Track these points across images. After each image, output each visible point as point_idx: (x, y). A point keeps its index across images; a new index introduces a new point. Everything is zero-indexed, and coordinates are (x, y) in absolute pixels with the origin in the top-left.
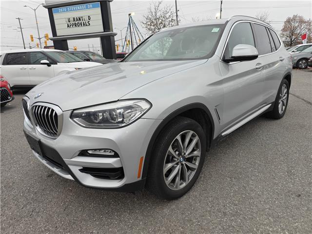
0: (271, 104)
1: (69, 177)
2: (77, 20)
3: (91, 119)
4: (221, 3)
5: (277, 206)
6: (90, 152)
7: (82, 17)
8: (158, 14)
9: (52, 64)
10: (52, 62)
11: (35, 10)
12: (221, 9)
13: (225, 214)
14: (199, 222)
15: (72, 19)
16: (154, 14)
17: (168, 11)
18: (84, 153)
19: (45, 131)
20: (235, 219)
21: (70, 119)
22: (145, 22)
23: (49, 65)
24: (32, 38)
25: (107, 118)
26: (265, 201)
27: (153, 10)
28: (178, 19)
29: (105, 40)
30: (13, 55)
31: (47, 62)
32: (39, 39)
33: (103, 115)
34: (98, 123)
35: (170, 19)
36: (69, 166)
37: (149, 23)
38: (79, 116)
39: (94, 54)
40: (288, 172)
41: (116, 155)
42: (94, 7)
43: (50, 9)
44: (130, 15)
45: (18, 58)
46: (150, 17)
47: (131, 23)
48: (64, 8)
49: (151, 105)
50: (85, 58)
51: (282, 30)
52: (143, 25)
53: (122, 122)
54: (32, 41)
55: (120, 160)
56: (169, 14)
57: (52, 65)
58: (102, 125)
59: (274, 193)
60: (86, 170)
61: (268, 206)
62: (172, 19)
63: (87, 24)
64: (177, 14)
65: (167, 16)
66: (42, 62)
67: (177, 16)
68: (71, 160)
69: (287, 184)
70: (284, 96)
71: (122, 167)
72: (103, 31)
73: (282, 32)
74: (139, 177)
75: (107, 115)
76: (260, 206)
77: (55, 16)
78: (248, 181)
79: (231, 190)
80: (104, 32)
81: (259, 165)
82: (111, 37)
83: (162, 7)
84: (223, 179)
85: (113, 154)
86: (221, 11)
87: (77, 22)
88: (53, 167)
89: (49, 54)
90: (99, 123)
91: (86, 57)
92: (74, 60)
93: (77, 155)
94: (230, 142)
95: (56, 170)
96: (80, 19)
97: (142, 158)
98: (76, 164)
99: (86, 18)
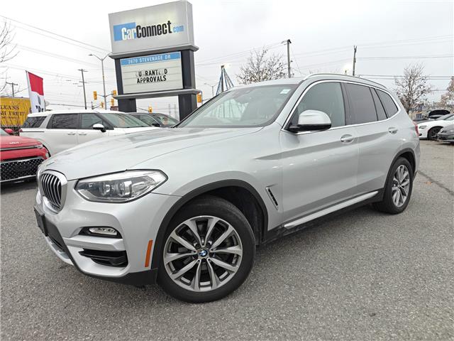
0: (377, 192)
1: (69, 261)
2: (150, 74)
3: (98, 191)
4: (355, 51)
5: (336, 326)
6: (92, 230)
7: (157, 71)
8: (262, 67)
9: (108, 129)
10: (108, 126)
11: (102, 60)
12: (355, 59)
13: (262, 328)
14: (223, 335)
15: (143, 73)
16: (255, 65)
17: (275, 62)
18: (85, 231)
19: (53, 205)
20: (272, 336)
21: (74, 190)
22: (243, 77)
23: (103, 130)
24: (95, 95)
25: (116, 191)
26: (322, 318)
27: (255, 61)
28: (291, 73)
29: (184, 100)
30: (63, 117)
31: (102, 126)
32: (105, 96)
33: (111, 187)
34: (105, 196)
35: (278, 73)
36: (68, 247)
37: (249, 78)
38: (85, 187)
39: (166, 117)
40: (372, 284)
41: (119, 236)
42: (172, 58)
43: (118, 59)
44: (222, 67)
45: (69, 120)
46: (250, 69)
47: (224, 77)
48: (136, 59)
49: (167, 178)
50: (154, 123)
51: (448, 89)
52: (241, 80)
53: (130, 196)
54: (96, 99)
55: (124, 241)
56: (277, 66)
57: (107, 131)
58: (109, 198)
59: (340, 309)
60: (87, 252)
61: (324, 324)
62: (281, 73)
63: (163, 79)
64: (289, 65)
65: (274, 68)
66: (95, 126)
67: (289, 68)
68: (71, 239)
69: (364, 298)
70: (404, 181)
71: (125, 251)
72: (182, 88)
73: (448, 92)
74: (147, 265)
75: (115, 188)
76: (313, 323)
77: (123, 68)
78: (312, 292)
79: (284, 300)
80: (184, 88)
81: (337, 273)
82: (192, 95)
83: (267, 56)
84: (279, 287)
85: (116, 234)
86: (355, 62)
87: (150, 77)
88: (57, 250)
89: (104, 116)
90: (107, 196)
91: (156, 121)
92: (137, 125)
93: (78, 233)
94: (311, 241)
95: (59, 253)
96: (153, 73)
97: (151, 242)
98: (75, 245)
99: (162, 72)
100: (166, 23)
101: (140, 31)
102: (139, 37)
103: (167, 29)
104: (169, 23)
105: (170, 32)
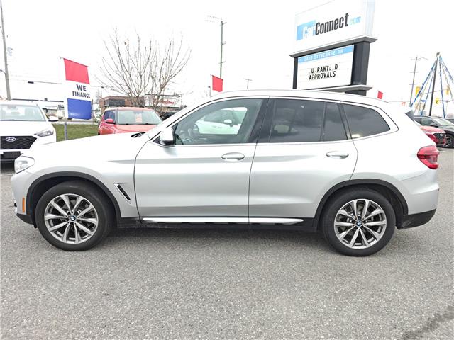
0: (302, 220)
2: (321, 70)
7: (328, 67)
15: (316, 70)
23: (231, 125)
43: (297, 58)
44: (438, 54)
48: (312, 57)
49: (34, 164)
63: (332, 75)
72: (349, 84)
74: (23, 212)
80: (352, 84)
82: (360, 92)
87: (321, 73)
96: (325, 69)
97: (23, 199)
99: (333, 68)
100: (344, 16)
101: (319, 28)
102: (317, 34)
103: (344, 22)
104: (347, 16)
105: (346, 25)
